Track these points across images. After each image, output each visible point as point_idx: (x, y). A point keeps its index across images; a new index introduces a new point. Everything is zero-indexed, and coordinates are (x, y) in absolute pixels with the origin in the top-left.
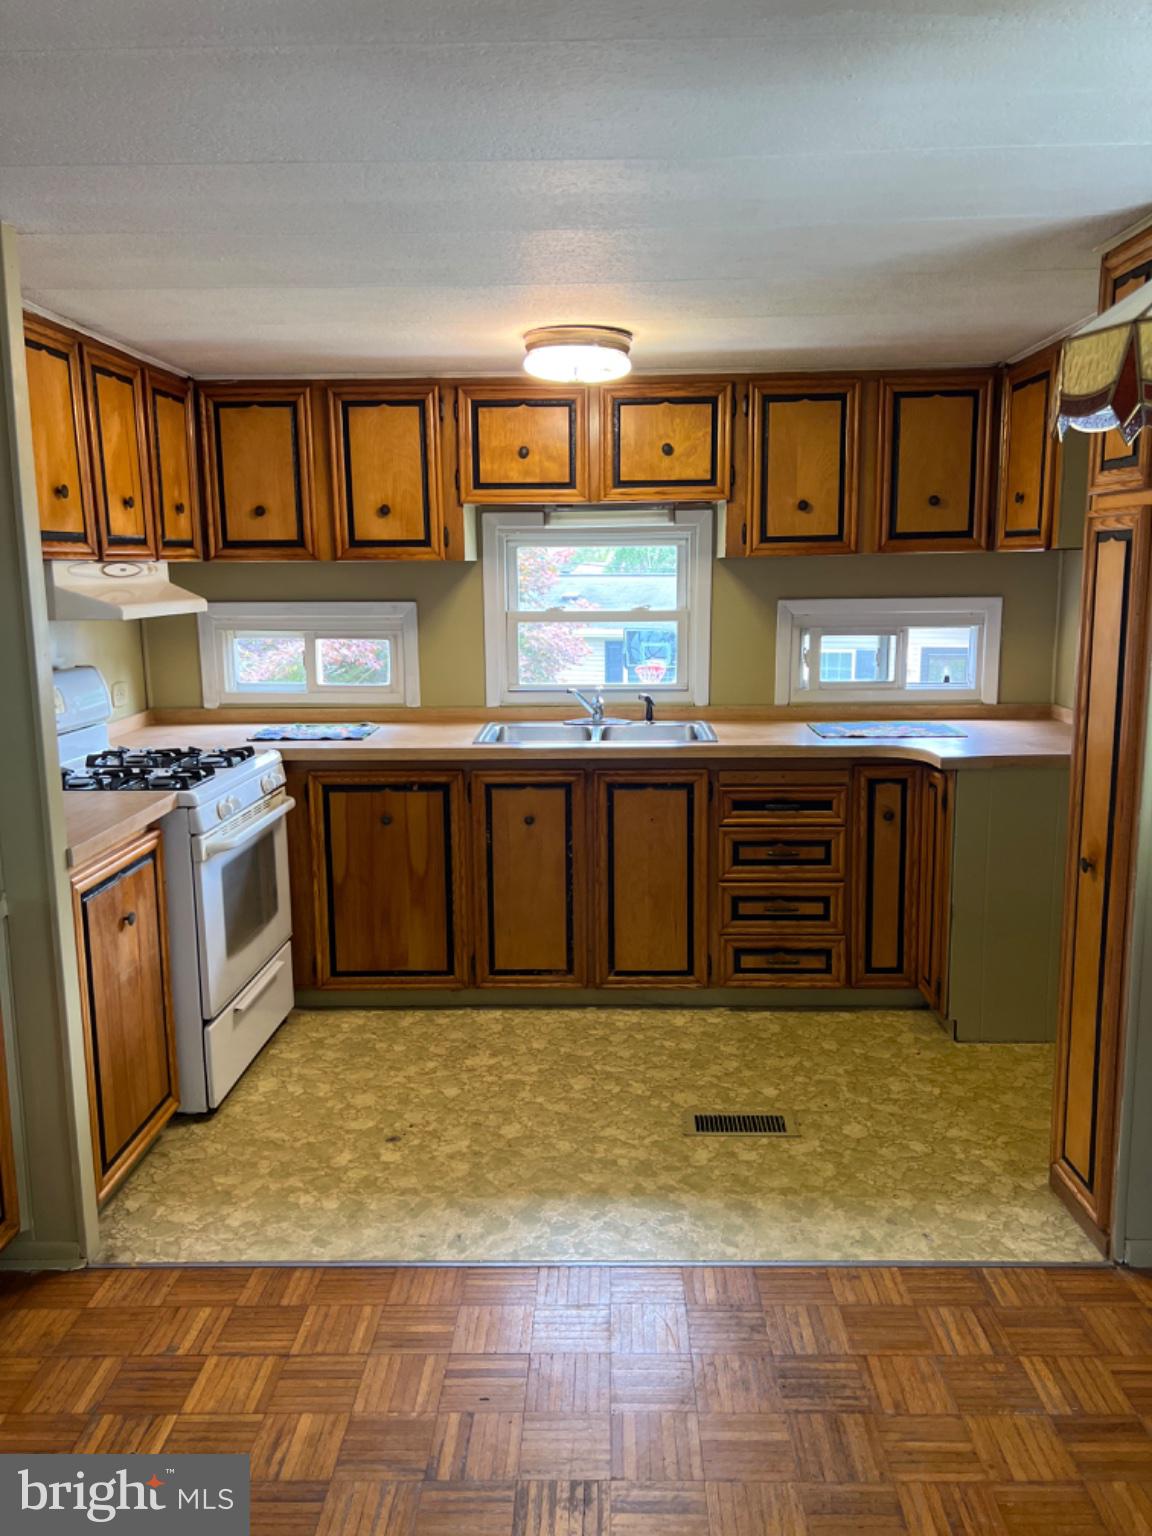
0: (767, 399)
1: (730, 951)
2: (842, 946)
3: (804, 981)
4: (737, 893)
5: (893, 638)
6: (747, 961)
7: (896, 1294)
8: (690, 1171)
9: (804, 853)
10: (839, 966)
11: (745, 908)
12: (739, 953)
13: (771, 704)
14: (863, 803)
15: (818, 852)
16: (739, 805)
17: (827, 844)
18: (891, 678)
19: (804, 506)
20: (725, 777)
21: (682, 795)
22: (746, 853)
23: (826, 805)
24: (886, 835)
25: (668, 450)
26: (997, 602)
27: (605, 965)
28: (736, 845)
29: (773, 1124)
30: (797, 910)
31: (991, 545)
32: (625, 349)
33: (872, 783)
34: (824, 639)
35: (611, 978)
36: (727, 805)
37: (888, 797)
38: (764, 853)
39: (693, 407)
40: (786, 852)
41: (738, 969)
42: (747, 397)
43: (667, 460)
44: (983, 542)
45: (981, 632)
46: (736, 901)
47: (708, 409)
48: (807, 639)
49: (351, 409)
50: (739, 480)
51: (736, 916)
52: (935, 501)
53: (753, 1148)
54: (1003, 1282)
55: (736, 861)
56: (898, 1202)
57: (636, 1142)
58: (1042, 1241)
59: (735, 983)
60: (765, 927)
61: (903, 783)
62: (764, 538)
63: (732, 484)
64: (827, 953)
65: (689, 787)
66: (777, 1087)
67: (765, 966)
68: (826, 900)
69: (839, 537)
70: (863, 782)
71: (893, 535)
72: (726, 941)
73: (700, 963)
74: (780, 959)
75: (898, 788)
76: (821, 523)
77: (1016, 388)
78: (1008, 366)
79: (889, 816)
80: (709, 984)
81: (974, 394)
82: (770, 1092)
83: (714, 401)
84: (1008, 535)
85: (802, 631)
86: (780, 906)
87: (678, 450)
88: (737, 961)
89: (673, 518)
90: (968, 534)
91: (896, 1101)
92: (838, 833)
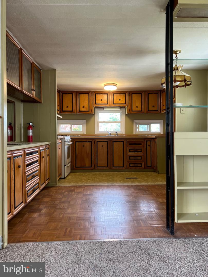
0: (132, 94)
3: (139, 168)
4: (130, 156)
5: (149, 125)
8: (126, 181)
11: (131, 158)
12: (130, 164)
15: (140, 150)
18: (149, 131)
19: (137, 107)
20: (128, 140)
21: (122, 143)
23: (141, 144)
24: (149, 148)
26: (162, 121)
28: (129, 149)
29: (136, 178)
30: (137, 158)
32: (116, 86)
35: (113, 168)
36: (128, 144)
38: (133, 150)
40: (136, 150)
43: (120, 101)
44: (160, 111)
45: (160, 124)
48: (138, 125)
49: (80, 94)
52: (153, 106)
53: (134, 180)
55: (129, 152)
56: (151, 182)
57: (119, 179)
59: (130, 168)
60: (133, 160)
62: (132, 111)
63: (128, 104)
64: (142, 164)
67: (134, 166)
68: (141, 157)
69: (142, 111)
70: (146, 141)
71: (148, 111)
72: (128, 162)
73: (125, 165)
75: (150, 142)
76: (139, 109)
77: (163, 92)
79: (149, 145)
80: (126, 169)
81: (158, 93)
83: (125, 94)
84: (163, 110)
86: (135, 158)
89: (120, 109)
91: (151, 177)
92: (142, 148)
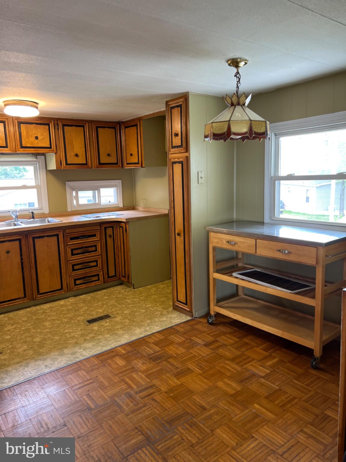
0: (64, 125)
1: (73, 280)
2: (102, 272)
3: (93, 284)
4: (73, 264)
5: (96, 191)
6: (78, 282)
7: (161, 337)
8: (95, 332)
9: (90, 249)
10: (101, 278)
11: (76, 267)
12: (75, 280)
13: (67, 211)
14: (104, 234)
15: (94, 249)
16: (72, 239)
17: (96, 246)
18: (97, 202)
19: (77, 155)
20: (67, 231)
21: (55, 238)
22: (75, 252)
23: (95, 235)
24: (110, 241)
25: (37, 138)
26: (120, 181)
27: (36, 292)
28: (72, 250)
29: (107, 317)
30: (90, 265)
31: (122, 167)
32: (37, 108)
33: (105, 228)
34: (79, 192)
35: (39, 296)
36: (69, 239)
37: (109, 231)
38: (79, 251)
39: (43, 126)
40: (85, 250)
41: (76, 285)
42: (58, 124)
43: (36, 141)
44: (121, 166)
45: (117, 189)
46: (73, 266)
47: (47, 127)
48: (74, 192)
50: (58, 147)
51: (74, 270)
52: (109, 155)
53: (106, 322)
54: (178, 328)
55: (73, 254)
56: (147, 322)
57: (76, 331)
58: (179, 319)
59: (75, 289)
60: (82, 271)
61: (112, 227)
62: (67, 164)
63: (56, 148)
64: (98, 275)
65: (57, 235)
66: (101, 309)
67: (83, 282)
68: (96, 261)
69: (86, 164)
70: (103, 228)
71: (100, 164)
72: (72, 278)
73: (65, 285)
74: (86, 279)
75: (112, 228)
76: (81, 160)
77: (126, 127)
78: (122, 122)
79: (110, 236)
80: (68, 291)
81: (115, 128)
82: (101, 311)
83: (48, 125)
84: (127, 164)
85: (73, 190)
86: (85, 265)
87: (40, 138)
88: (75, 282)
89: (37, 158)
90: (117, 164)
91: (131, 304)
92: (98, 243)
